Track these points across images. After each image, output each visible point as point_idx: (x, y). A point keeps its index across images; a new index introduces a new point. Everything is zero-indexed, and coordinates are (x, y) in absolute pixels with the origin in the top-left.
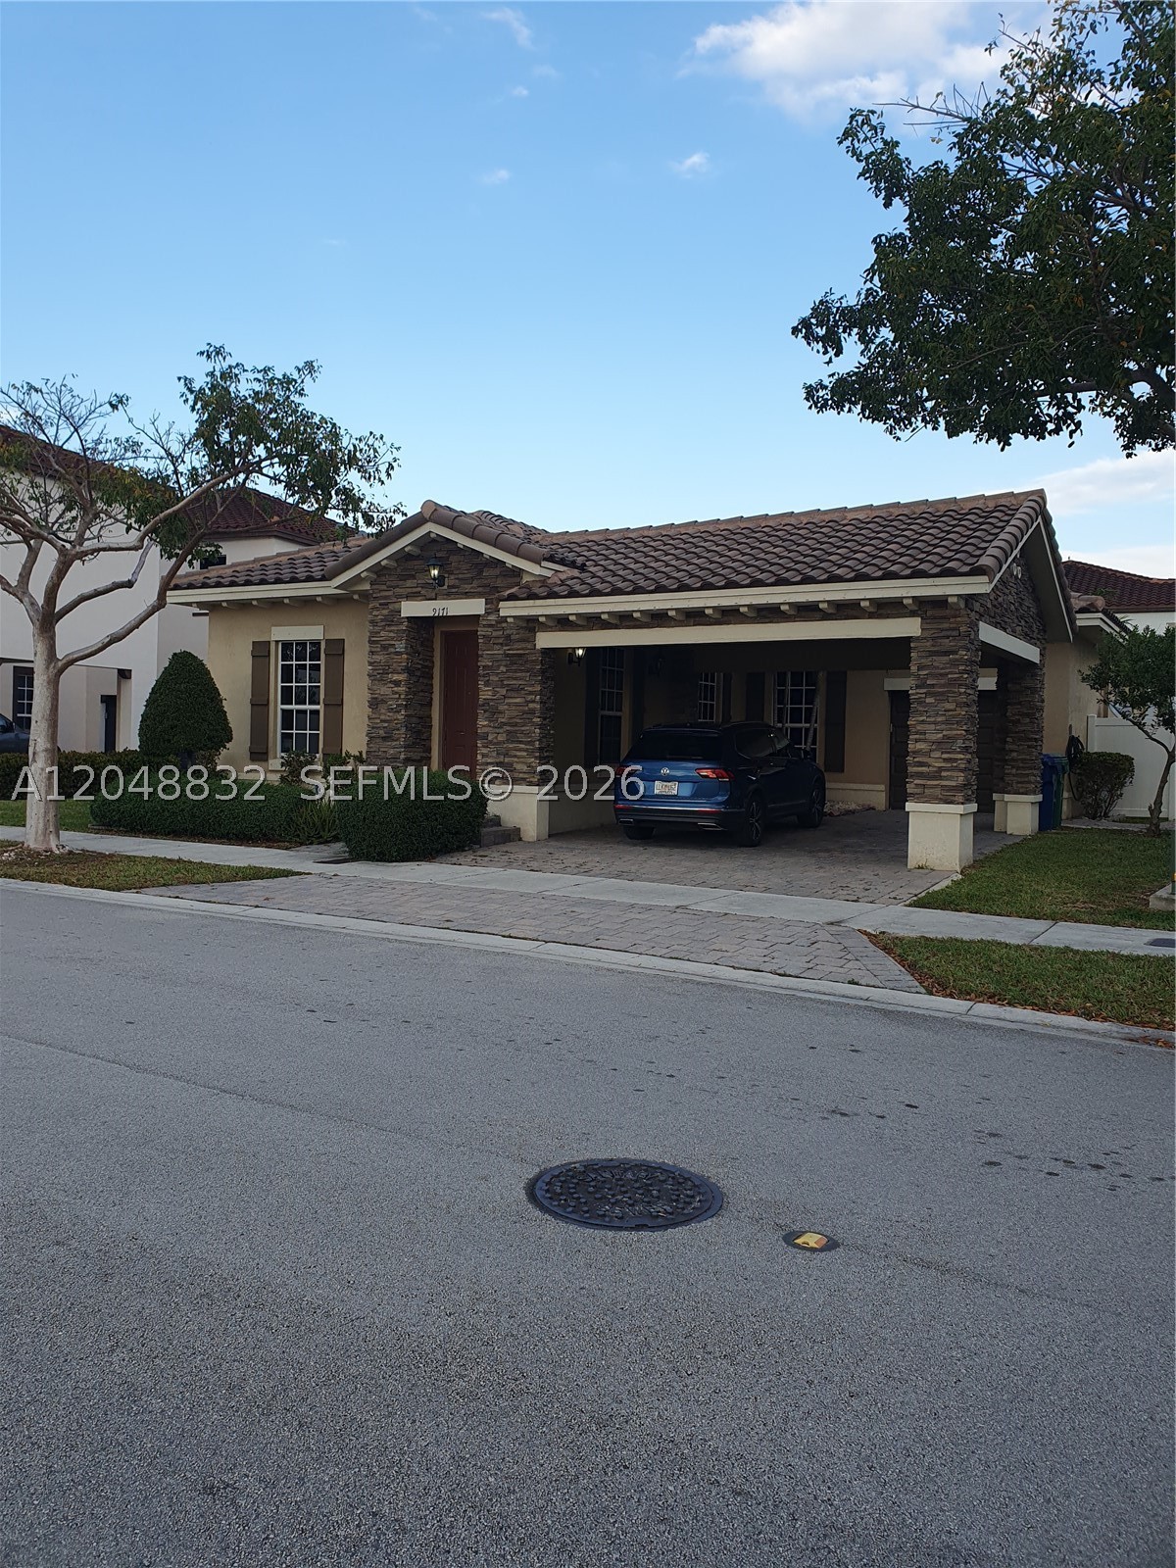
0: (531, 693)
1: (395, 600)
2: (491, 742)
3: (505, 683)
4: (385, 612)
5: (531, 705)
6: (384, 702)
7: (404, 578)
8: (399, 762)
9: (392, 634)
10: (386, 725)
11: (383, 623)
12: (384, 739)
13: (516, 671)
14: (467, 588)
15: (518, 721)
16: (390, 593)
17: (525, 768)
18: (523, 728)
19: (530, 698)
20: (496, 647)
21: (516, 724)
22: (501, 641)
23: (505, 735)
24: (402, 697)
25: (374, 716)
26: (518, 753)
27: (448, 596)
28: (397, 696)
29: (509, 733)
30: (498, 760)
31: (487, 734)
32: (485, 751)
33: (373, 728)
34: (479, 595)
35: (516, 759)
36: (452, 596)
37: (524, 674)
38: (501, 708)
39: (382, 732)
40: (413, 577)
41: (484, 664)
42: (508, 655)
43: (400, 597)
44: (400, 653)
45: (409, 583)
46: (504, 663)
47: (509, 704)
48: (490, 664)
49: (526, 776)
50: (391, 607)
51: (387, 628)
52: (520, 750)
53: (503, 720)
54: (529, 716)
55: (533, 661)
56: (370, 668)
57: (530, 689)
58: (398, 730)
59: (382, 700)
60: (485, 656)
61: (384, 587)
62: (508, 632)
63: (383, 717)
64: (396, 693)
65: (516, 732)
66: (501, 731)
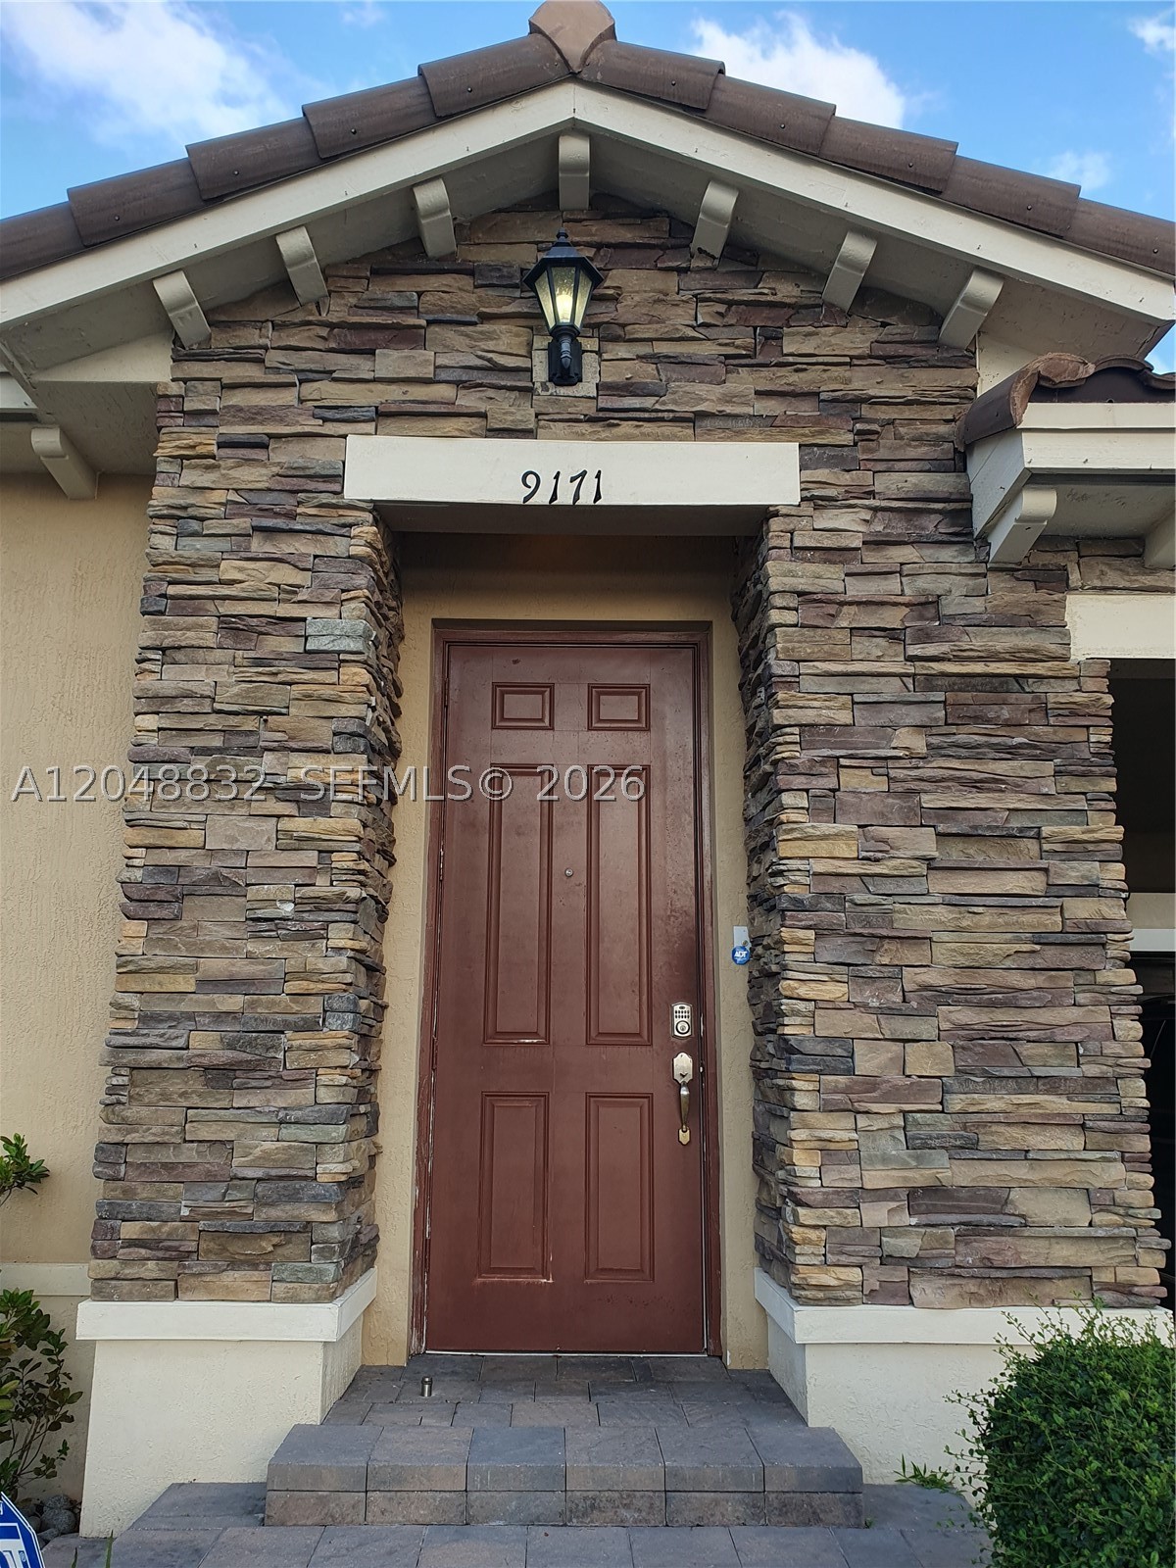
0: (1075, 849)
1: (312, 425)
2: (871, 1084)
3: (928, 801)
4: (254, 476)
5: (1082, 909)
6: (222, 885)
7: (361, 340)
8: (315, 1199)
9: (286, 575)
10: (234, 1002)
11: (243, 523)
12: (220, 1076)
13: (974, 752)
14: (707, 396)
15: (1016, 979)
16: (288, 397)
17: (1079, 1214)
18: (1046, 1016)
19: (1075, 872)
20: (863, 646)
21: (1010, 998)
22: (892, 618)
23: (944, 1048)
24: (344, 860)
25: (161, 958)
26: (1036, 1140)
27: (603, 420)
28: (310, 858)
29: (967, 1039)
30: (920, 1177)
31: (847, 1042)
32: (838, 1129)
33: (148, 1019)
34: (771, 427)
35: (1020, 1171)
36: (626, 427)
37: (1027, 767)
38: (913, 919)
39: (205, 1044)
40: (409, 337)
41: (808, 716)
42: (929, 682)
43: (345, 415)
44: (336, 660)
45: (390, 361)
46: (916, 715)
47: (960, 902)
48: (844, 717)
49: (1088, 1256)
50: (285, 456)
51: (257, 545)
52: (1046, 1123)
53: (931, 977)
54: (1074, 957)
55: (1074, 711)
56: (151, 722)
57: (1076, 831)
58: (310, 1026)
59: (216, 878)
60: (807, 684)
61: (252, 372)
62: (922, 583)
63: (215, 966)
64: (303, 842)
65: (1008, 1036)
66: (925, 1028)
